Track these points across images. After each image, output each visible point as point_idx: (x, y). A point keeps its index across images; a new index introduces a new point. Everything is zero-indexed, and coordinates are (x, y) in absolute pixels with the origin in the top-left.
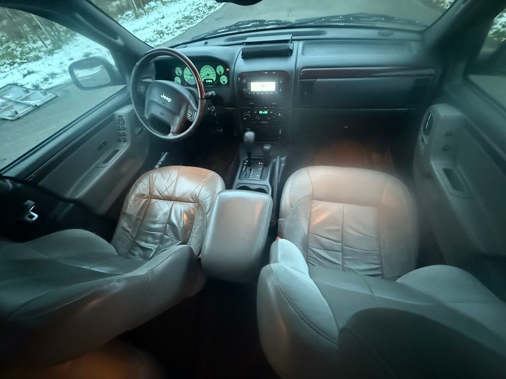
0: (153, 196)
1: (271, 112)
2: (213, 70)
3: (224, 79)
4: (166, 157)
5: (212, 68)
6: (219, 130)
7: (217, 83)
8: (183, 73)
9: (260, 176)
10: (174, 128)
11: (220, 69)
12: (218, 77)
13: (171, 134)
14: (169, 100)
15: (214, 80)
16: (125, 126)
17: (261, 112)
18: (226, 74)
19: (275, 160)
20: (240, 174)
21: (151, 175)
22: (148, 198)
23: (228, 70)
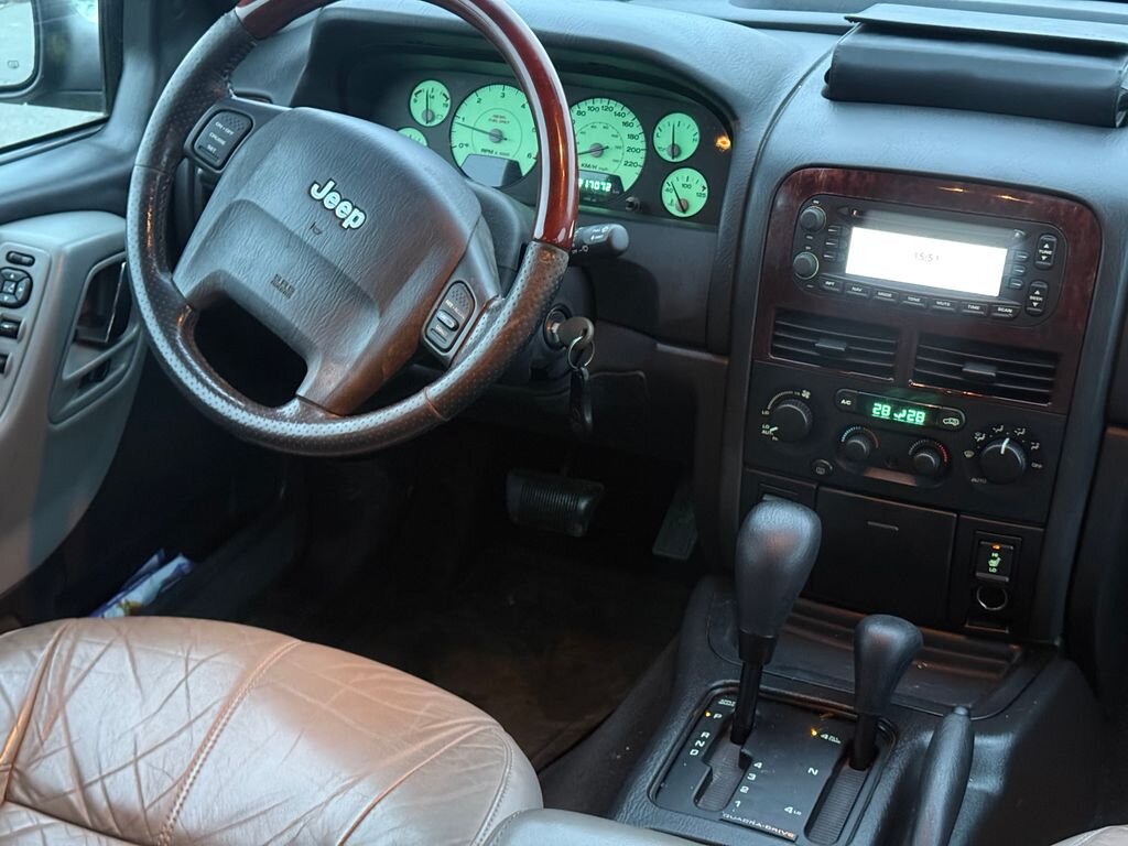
0: (27, 786)
1: (951, 422)
2: (637, 129)
3: (687, 191)
4: (166, 582)
5: (630, 117)
6: (563, 499)
7: (641, 203)
8: (453, 115)
9: (802, 816)
10: (324, 378)
11: (680, 132)
12: (656, 169)
13: (293, 407)
14: (353, 217)
15: (626, 186)
16: (25, 315)
17: (881, 410)
18: (709, 162)
19: (927, 738)
20: (667, 773)
21: (66, 644)
23: (724, 142)
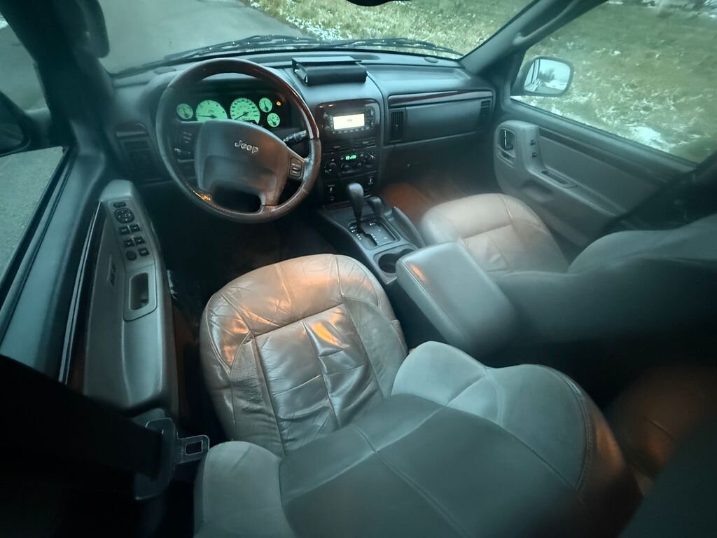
0: (257, 331)
1: (362, 155)
2: (254, 105)
3: (274, 119)
5: (250, 102)
8: (195, 113)
10: (268, 197)
11: (266, 103)
12: (264, 116)
14: (255, 150)
15: (257, 122)
16: (137, 222)
17: (348, 158)
18: (277, 110)
22: (251, 338)
23: (279, 103)
